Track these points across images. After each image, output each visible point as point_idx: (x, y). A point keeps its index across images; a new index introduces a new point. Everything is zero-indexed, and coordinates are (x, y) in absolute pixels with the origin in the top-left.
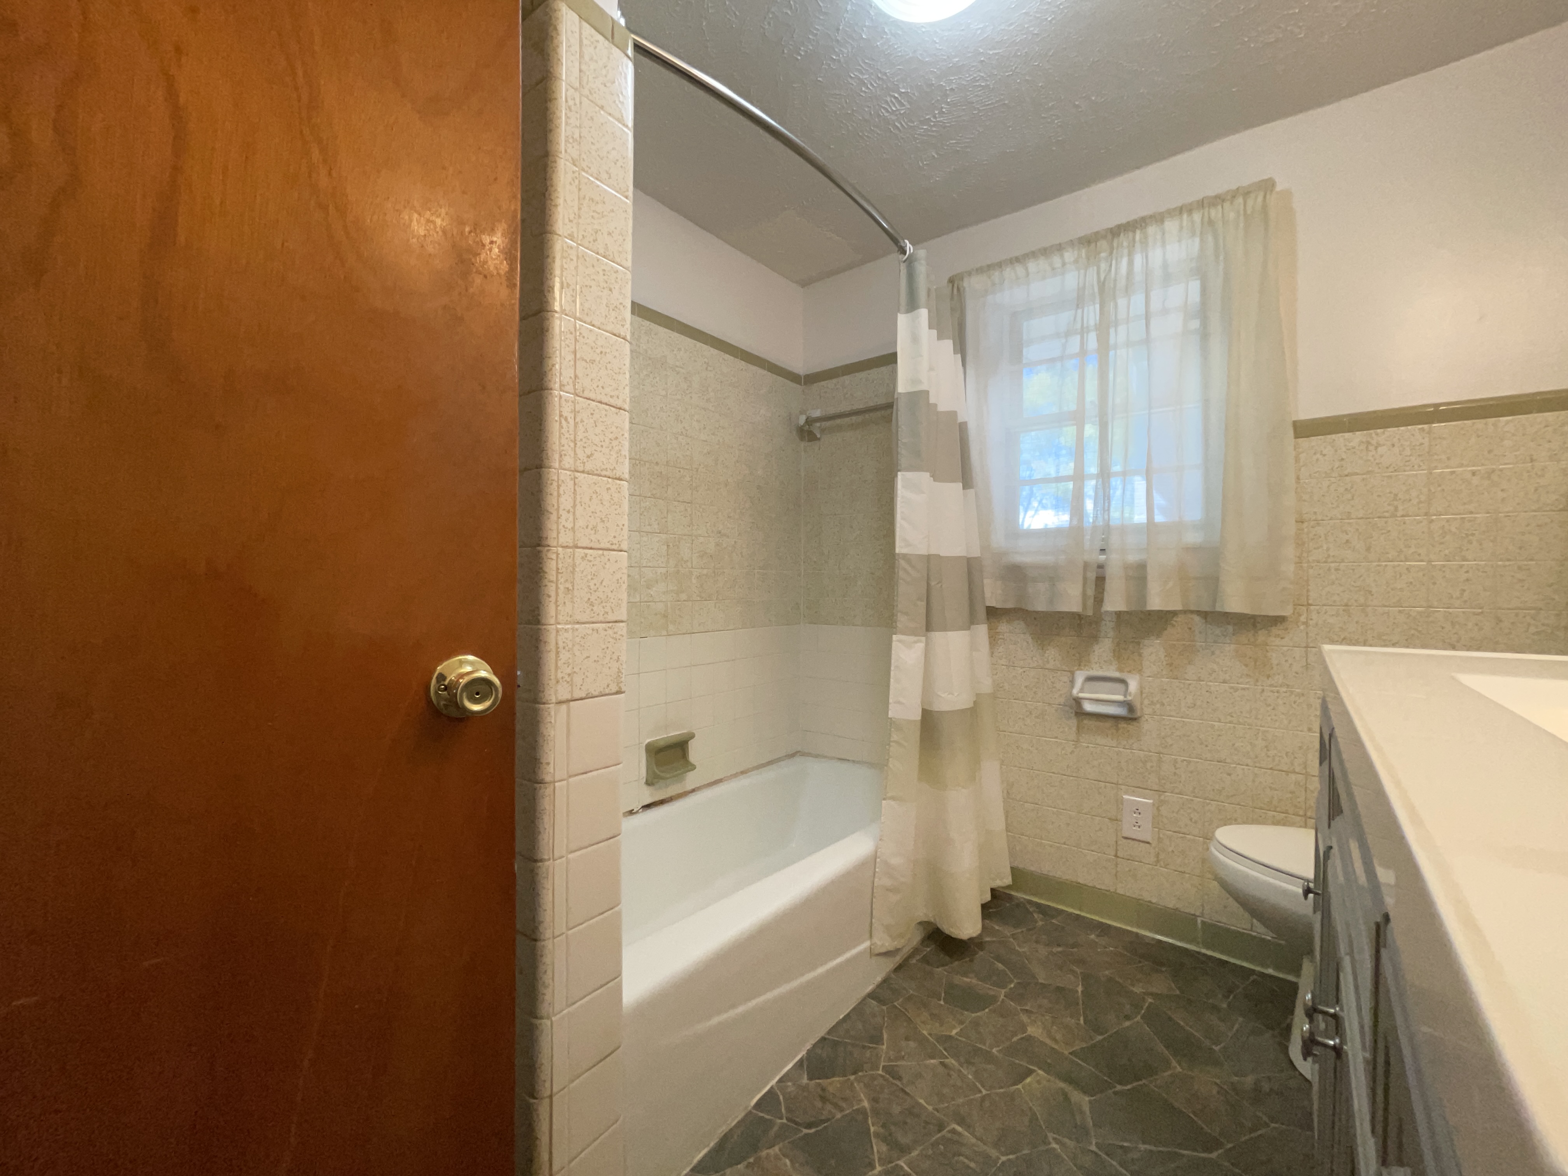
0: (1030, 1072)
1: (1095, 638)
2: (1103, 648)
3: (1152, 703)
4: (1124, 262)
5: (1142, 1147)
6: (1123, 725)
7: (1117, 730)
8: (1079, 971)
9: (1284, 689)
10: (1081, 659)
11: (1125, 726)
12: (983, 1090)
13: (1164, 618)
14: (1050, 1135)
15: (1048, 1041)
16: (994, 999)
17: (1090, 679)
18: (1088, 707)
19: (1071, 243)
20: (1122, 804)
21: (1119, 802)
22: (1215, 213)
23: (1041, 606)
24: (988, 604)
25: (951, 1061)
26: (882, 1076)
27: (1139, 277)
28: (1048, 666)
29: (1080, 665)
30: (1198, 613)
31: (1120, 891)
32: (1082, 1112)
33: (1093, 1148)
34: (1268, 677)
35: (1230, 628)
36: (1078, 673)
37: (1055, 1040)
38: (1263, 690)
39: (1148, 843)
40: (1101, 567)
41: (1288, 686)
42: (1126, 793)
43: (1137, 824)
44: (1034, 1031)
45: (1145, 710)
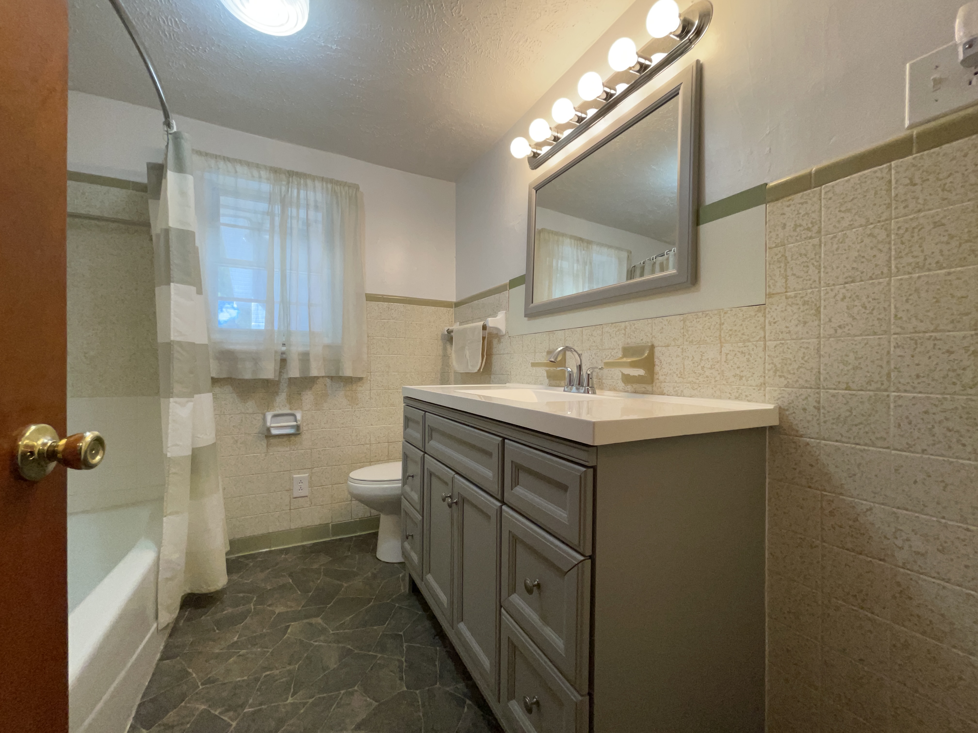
0: (289, 626)
1: (276, 393)
2: (282, 397)
3: (308, 424)
4: (295, 191)
5: (348, 618)
6: (293, 438)
7: (290, 441)
8: (285, 574)
9: (363, 409)
10: (269, 406)
11: (294, 438)
12: (269, 650)
13: (314, 379)
14: (312, 642)
15: (289, 610)
16: (249, 611)
17: (275, 416)
18: (274, 432)
19: (265, 167)
20: (293, 480)
21: (291, 479)
22: (337, 188)
23: (248, 376)
24: (212, 375)
25: (243, 652)
26: (203, 689)
27: (302, 201)
28: (248, 411)
29: (268, 409)
30: (328, 377)
31: (293, 527)
32: (320, 624)
33: (331, 632)
34: (357, 404)
35: (342, 384)
36: (267, 413)
37: (291, 607)
38: (355, 411)
39: (307, 496)
40: (283, 353)
41: (364, 407)
42: (295, 474)
43: (301, 489)
44: (280, 609)
45: (304, 428)
